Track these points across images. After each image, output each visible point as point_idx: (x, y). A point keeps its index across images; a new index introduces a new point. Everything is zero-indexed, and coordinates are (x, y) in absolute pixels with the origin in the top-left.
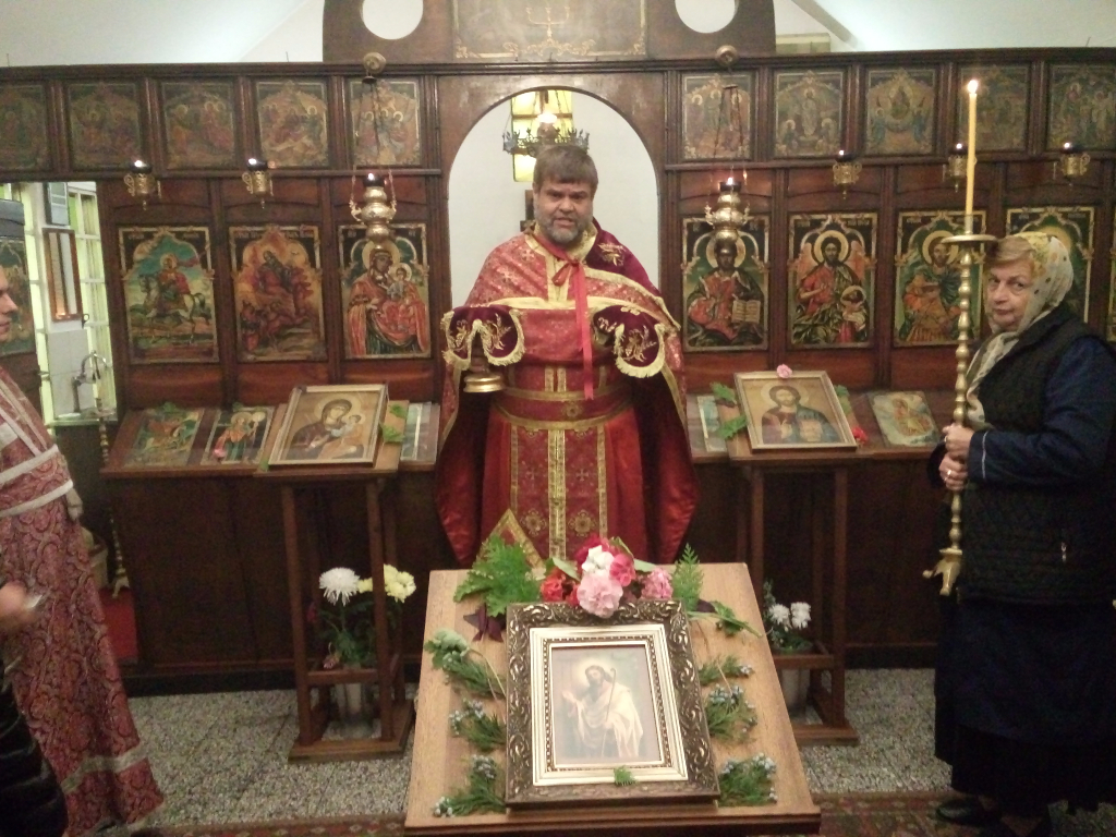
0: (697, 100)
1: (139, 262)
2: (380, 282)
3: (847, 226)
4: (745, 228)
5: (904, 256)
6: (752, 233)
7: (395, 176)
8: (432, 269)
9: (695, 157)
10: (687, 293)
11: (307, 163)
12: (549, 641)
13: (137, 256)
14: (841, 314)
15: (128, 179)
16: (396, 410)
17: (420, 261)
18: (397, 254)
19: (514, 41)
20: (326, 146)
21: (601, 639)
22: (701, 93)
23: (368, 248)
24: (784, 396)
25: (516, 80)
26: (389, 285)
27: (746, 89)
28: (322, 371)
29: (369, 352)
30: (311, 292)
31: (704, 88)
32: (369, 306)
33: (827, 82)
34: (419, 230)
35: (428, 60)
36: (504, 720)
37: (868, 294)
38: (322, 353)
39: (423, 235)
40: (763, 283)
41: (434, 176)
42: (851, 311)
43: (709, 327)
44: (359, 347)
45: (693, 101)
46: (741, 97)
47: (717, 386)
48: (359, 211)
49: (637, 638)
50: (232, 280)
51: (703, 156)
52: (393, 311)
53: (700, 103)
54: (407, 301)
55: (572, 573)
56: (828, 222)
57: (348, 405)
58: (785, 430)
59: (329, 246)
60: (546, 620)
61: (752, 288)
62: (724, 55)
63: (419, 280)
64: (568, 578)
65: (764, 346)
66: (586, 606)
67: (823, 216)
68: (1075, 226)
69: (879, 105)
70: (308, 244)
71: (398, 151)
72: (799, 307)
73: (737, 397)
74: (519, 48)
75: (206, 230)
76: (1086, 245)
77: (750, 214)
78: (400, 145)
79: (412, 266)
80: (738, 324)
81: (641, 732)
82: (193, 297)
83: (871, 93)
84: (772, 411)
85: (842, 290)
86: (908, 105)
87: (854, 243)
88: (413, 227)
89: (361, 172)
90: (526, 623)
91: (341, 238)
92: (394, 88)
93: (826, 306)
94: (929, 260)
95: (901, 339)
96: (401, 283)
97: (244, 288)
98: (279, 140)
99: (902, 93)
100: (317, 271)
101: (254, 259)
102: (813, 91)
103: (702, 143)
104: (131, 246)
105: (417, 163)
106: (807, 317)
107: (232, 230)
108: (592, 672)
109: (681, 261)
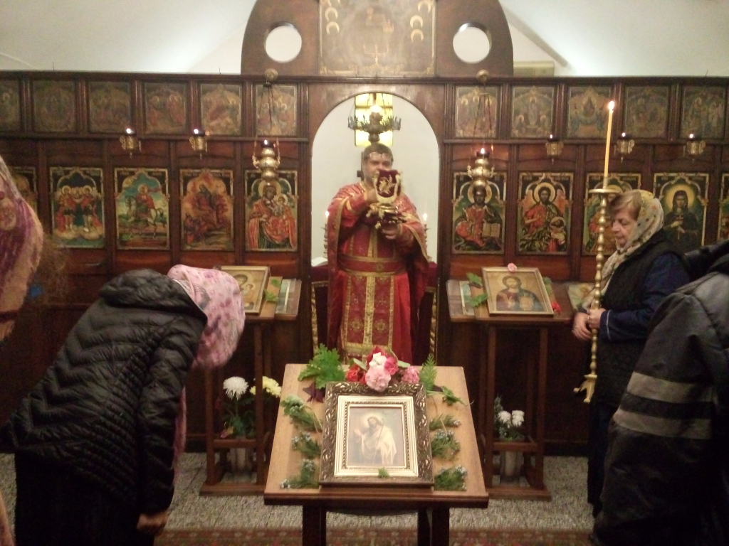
0: (464, 102)
1: (126, 189)
2: (268, 205)
3: (554, 180)
4: (492, 179)
5: (590, 200)
6: (497, 183)
7: (280, 142)
8: (300, 198)
9: (462, 136)
10: (455, 218)
11: (228, 133)
12: (349, 403)
13: (125, 185)
14: (550, 234)
15: (122, 139)
16: (275, 283)
17: (293, 193)
18: (279, 188)
19: (355, 64)
20: (240, 123)
21: (377, 403)
22: (467, 98)
23: (262, 185)
24: (512, 282)
25: (355, 88)
26: (274, 207)
27: (494, 95)
28: (231, 257)
29: (259, 247)
30: (227, 210)
31: (469, 95)
32: (261, 219)
33: (544, 94)
34: (293, 175)
35: (303, 74)
36: (321, 442)
37: (567, 223)
38: (231, 246)
39: (296, 178)
40: (502, 212)
41: (304, 142)
42: (556, 232)
43: (468, 239)
44: (254, 244)
45: (462, 102)
46: (491, 101)
47: (470, 275)
48: (258, 162)
49: (397, 403)
50: (180, 201)
51: (467, 135)
52: (275, 223)
53: (467, 103)
54: (284, 217)
55: (364, 367)
56: (543, 178)
57: (246, 278)
58: (511, 304)
59: (239, 183)
60: (348, 392)
61: (495, 215)
62: (482, 76)
63: (292, 204)
64: (362, 370)
65: (501, 252)
66: (370, 384)
67: (540, 174)
68: (697, 185)
69: (576, 108)
70: (226, 181)
71: (283, 127)
72: (524, 229)
73: (483, 282)
74: (358, 68)
75: (166, 171)
76: (703, 196)
77: (495, 171)
78: (284, 124)
79: (288, 196)
80: (486, 238)
81: (395, 452)
82: (156, 210)
83: (571, 101)
84: (504, 291)
85: (551, 219)
86: (594, 108)
88: (289, 172)
89: (261, 139)
90: (337, 393)
91: (247, 178)
92: (283, 90)
93: (541, 229)
95: (587, 251)
96: (282, 206)
97: (187, 207)
98: (213, 119)
99: (590, 101)
100: (231, 197)
101: (194, 189)
102: (535, 99)
103: (467, 128)
104: (121, 178)
105: (294, 134)
106: (529, 235)
107: (182, 171)
108: (371, 420)
109: (452, 198)
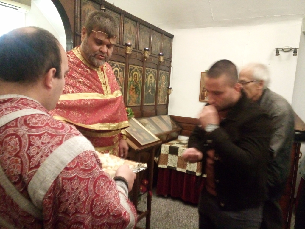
3: (120, 67)
5: (130, 78)
33: (117, 18)
37: (123, 89)
56: (116, 65)
67: (115, 62)
68: (154, 74)
69: (126, 30)
76: (155, 79)
83: (125, 26)
86: (131, 32)
87: (121, 72)
94: (133, 80)
99: (130, 28)
